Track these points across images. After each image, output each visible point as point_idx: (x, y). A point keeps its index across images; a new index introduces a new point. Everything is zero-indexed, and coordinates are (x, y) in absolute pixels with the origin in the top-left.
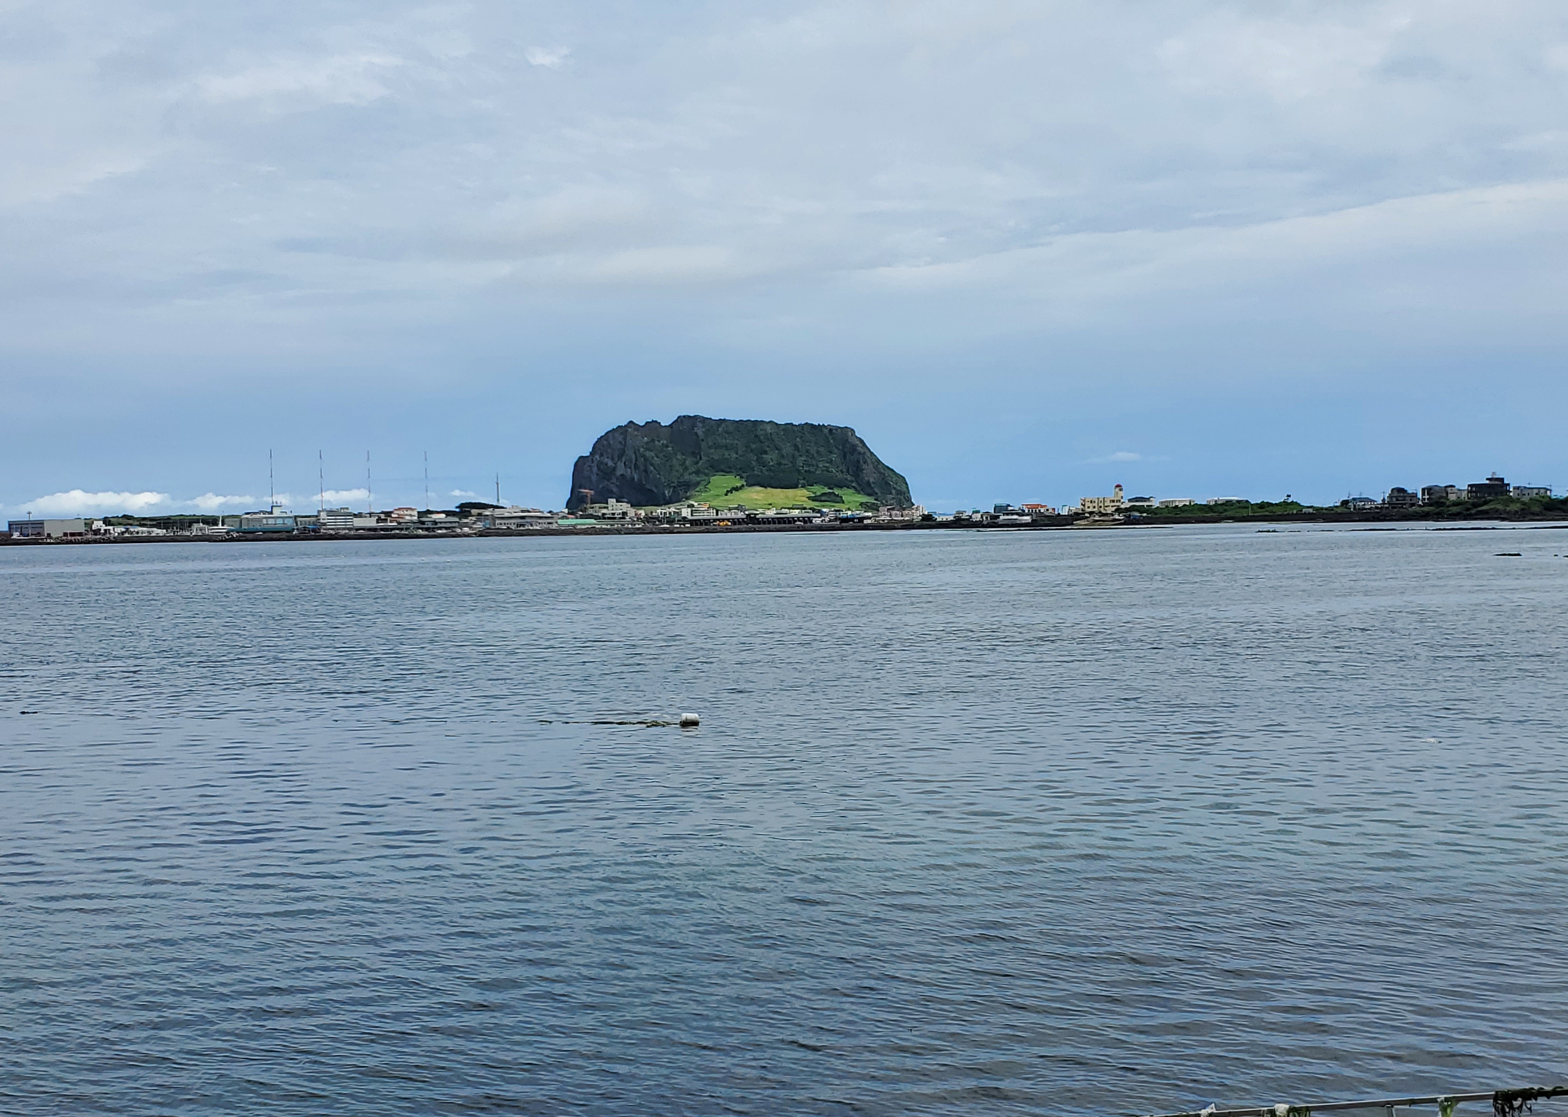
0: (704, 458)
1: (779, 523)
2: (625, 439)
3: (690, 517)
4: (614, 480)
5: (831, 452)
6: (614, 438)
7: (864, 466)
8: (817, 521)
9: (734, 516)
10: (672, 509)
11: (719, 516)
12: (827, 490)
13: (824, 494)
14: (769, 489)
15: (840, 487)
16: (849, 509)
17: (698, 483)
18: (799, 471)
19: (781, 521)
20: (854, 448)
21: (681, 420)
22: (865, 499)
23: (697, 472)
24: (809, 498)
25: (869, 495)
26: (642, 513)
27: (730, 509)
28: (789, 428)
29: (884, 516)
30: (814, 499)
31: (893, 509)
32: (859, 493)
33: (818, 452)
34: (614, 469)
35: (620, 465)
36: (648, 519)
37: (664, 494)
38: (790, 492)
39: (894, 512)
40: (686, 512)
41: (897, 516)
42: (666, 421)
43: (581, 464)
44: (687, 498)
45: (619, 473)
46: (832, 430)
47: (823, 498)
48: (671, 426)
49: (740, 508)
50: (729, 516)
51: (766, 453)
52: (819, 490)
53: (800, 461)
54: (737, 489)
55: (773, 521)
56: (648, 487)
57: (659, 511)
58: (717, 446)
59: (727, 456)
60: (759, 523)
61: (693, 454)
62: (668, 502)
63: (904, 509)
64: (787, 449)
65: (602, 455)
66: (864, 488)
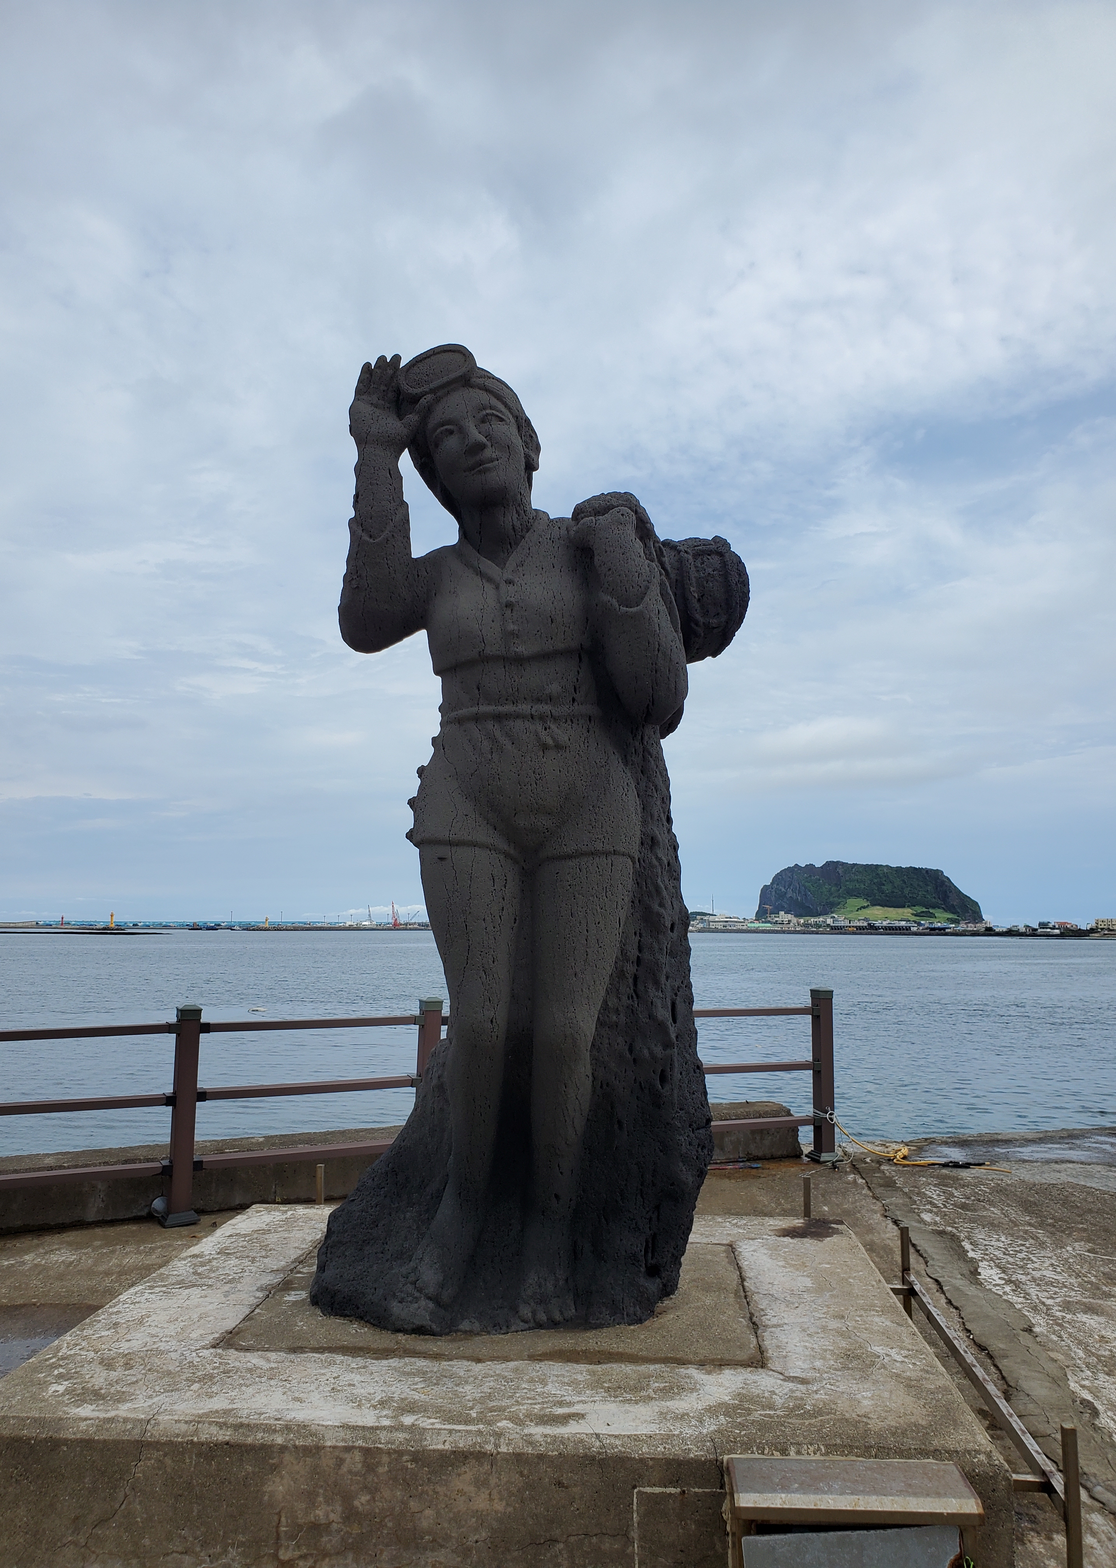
0: (843, 888)
1: (890, 930)
2: (792, 875)
3: (832, 924)
4: (785, 900)
5: (927, 885)
6: (786, 874)
7: (950, 895)
8: (914, 929)
9: (861, 924)
10: (821, 919)
11: (852, 924)
12: (924, 910)
13: (923, 912)
14: (886, 908)
15: (934, 908)
16: (939, 922)
17: (839, 903)
18: (905, 897)
19: (891, 928)
20: (943, 882)
21: (828, 864)
22: (951, 916)
23: (839, 897)
24: (912, 914)
25: (953, 913)
26: (802, 921)
27: (859, 920)
28: (899, 869)
29: (962, 927)
30: (916, 915)
31: (969, 923)
32: (946, 911)
33: (918, 885)
34: (786, 893)
35: (789, 890)
36: (806, 925)
37: (817, 909)
38: (900, 910)
39: (969, 925)
40: (829, 921)
41: (971, 927)
42: (819, 864)
43: (765, 890)
44: (832, 913)
45: (788, 895)
46: (927, 871)
47: (922, 915)
48: (821, 867)
49: (866, 919)
50: (858, 924)
51: (884, 885)
52: (920, 909)
53: (906, 891)
54: (864, 907)
55: (885, 928)
56: (807, 904)
57: (812, 920)
58: (851, 881)
59: (857, 886)
60: (876, 929)
61: (836, 885)
62: (818, 915)
63: (977, 923)
64: (898, 882)
65: (778, 884)
66: (950, 909)
